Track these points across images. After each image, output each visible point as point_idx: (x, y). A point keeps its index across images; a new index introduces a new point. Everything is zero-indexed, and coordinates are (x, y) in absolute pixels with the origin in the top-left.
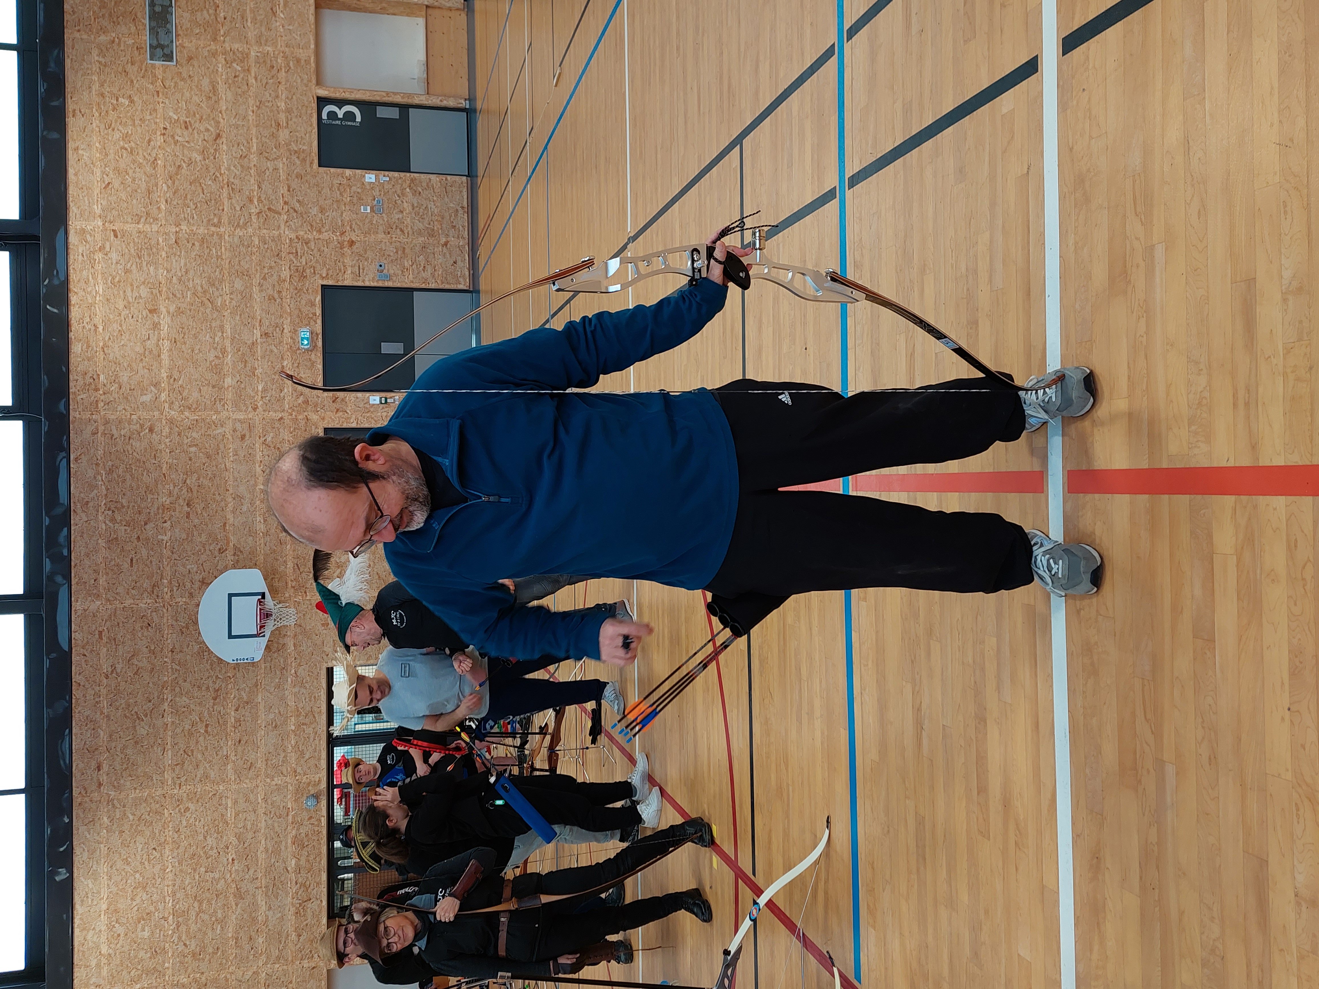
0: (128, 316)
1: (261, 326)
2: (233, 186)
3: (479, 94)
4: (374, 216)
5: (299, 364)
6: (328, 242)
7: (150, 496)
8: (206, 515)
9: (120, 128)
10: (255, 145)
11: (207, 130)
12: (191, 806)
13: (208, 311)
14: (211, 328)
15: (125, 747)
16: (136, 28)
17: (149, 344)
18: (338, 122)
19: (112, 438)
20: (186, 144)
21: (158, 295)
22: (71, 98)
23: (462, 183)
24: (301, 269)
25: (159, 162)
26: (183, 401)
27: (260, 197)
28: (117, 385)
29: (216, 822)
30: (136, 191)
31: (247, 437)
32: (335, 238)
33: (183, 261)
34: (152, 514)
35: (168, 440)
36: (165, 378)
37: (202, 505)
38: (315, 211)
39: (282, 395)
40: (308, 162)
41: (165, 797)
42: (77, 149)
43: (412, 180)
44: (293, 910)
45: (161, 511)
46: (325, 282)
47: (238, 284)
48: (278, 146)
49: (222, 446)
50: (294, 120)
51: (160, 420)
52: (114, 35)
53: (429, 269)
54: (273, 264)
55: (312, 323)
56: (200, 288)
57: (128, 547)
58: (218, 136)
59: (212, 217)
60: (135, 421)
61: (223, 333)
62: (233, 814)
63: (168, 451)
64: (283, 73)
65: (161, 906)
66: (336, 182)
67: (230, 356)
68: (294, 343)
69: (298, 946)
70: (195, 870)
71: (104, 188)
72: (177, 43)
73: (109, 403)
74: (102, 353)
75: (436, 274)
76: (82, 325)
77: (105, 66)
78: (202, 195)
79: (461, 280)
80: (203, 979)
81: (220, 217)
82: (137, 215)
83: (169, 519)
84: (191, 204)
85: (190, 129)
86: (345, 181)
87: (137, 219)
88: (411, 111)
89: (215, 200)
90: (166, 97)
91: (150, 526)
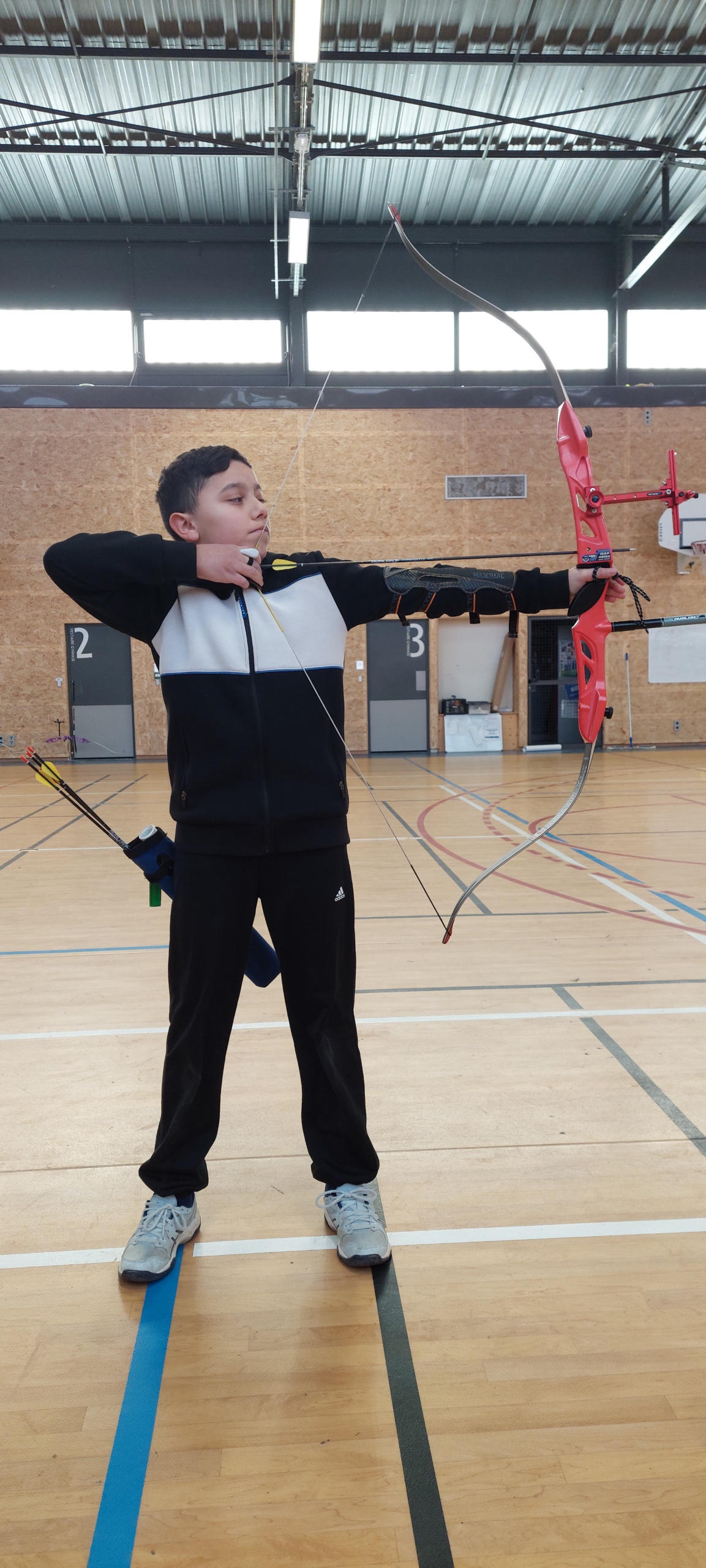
2: (344, 546)
7: (61, 474)
8: (46, 521)
11: (391, 526)
16: (475, 467)
18: (408, 638)
19: (112, 442)
20: (377, 508)
22: (410, 413)
25: (360, 485)
28: (160, 447)
30: (333, 466)
34: (44, 476)
35: (113, 489)
37: (54, 518)
42: (366, 417)
43: (361, 702)
45: (48, 483)
51: (131, 483)
52: (467, 448)
58: (387, 535)
60: (129, 462)
63: (103, 489)
71: (334, 440)
72: (464, 501)
73: (144, 440)
74: (189, 436)
76: (212, 419)
77: (439, 441)
78: (334, 520)
81: (316, 536)
82: (312, 466)
83: (40, 490)
84: (325, 512)
85: (390, 511)
86: (355, 643)
87: (309, 466)
88: (424, 701)
89: (330, 531)
90: (416, 491)
91: (34, 474)
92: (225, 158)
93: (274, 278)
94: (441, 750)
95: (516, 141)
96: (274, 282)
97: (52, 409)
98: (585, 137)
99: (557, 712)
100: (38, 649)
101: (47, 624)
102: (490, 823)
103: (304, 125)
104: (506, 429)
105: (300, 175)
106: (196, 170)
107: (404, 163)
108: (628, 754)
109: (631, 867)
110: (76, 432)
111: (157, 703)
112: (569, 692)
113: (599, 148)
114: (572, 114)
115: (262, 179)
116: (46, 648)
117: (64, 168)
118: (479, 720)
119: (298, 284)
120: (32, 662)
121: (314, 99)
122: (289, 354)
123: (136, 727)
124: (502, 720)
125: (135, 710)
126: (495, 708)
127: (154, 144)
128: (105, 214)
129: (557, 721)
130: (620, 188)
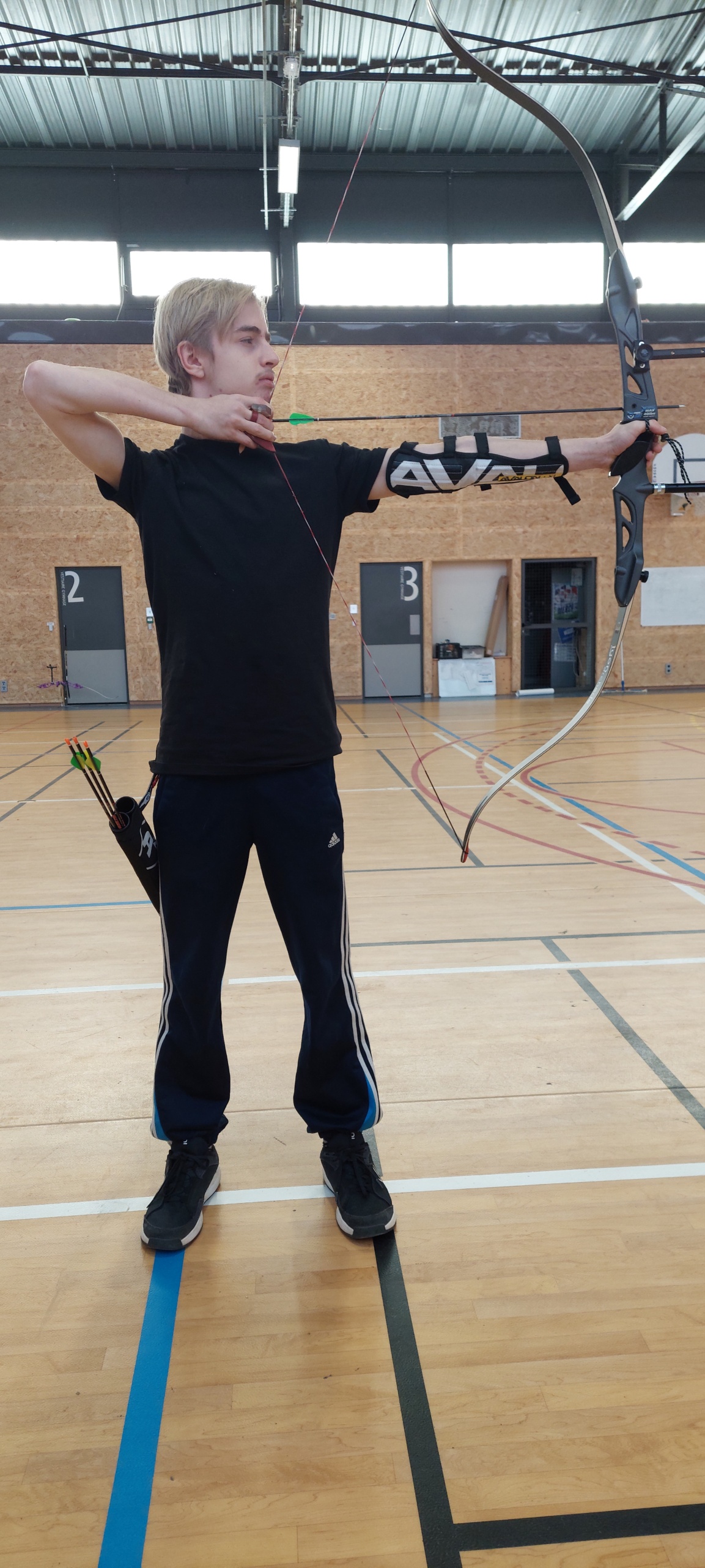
8: (33, 461)
9: (380, 391)
16: (469, 406)
18: (402, 580)
22: (402, 350)
23: (357, 692)
30: (325, 404)
40: (363, 554)
42: (358, 354)
43: (355, 647)
48: (375, 527)
50: (400, 542)
52: (461, 386)
64: (440, 532)
66: (347, 578)
71: (326, 378)
77: (433, 379)
83: (27, 429)
86: (349, 586)
88: (418, 645)
90: (410, 431)
91: (21, 413)
92: (212, 82)
93: (264, 208)
94: (434, 695)
95: (511, 65)
96: (264, 212)
97: (37, 345)
98: (581, 62)
99: (550, 656)
100: (28, 593)
101: (37, 567)
102: (482, 772)
103: (293, 49)
104: (500, 366)
105: (289, 102)
106: (182, 94)
107: (396, 87)
108: (620, 697)
109: (619, 816)
111: (150, 648)
112: (562, 635)
113: (596, 73)
114: (568, 38)
115: (251, 102)
116: (36, 592)
117: (45, 91)
118: (473, 664)
119: (288, 214)
120: (23, 606)
121: (304, 21)
122: (279, 287)
123: (129, 673)
124: (496, 664)
125: (128, 655)
126: (489, 652)
127: (139, 65)
128: (89, 138)
129: (550, 665)
130: (617, 115)
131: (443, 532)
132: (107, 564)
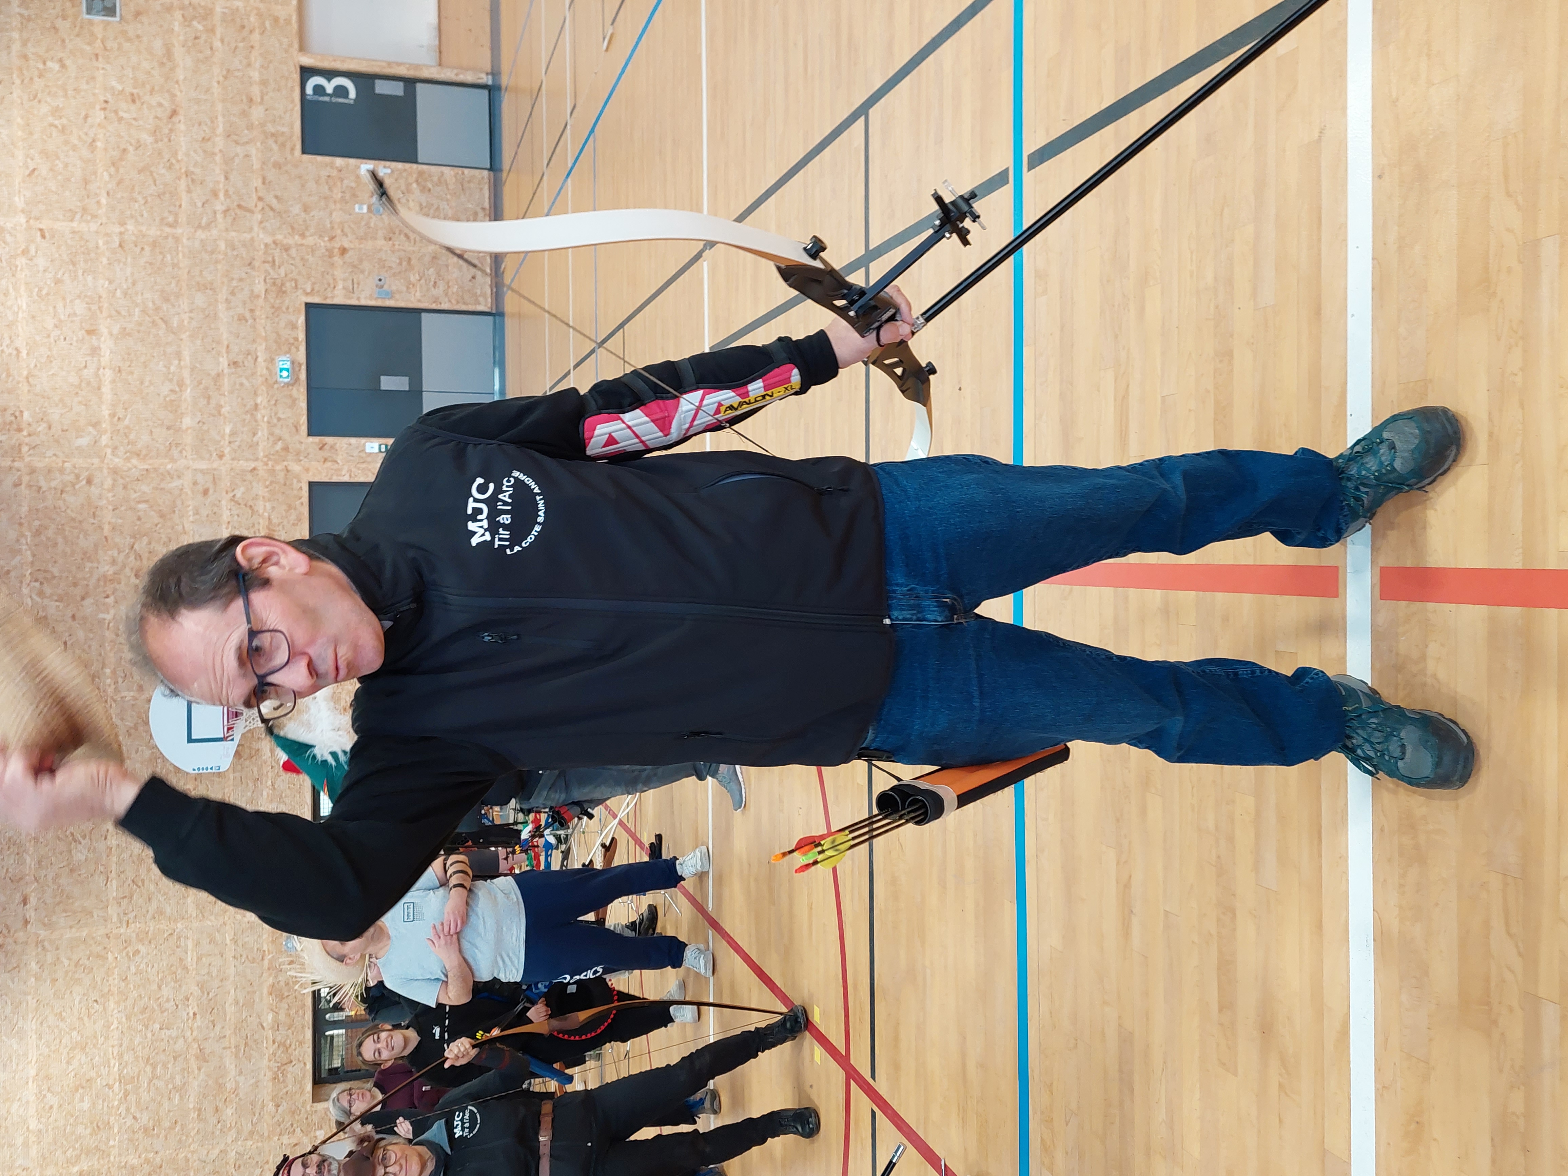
0: (59, 339)
1: (228, 352)
2: (193, 177)
3: (505, 67)
4: (371, 218)
5: (276, 401)
6: (313, 250)
7: (88, 565)
9: (48, 99)
10: (221, 126)
11: (160, 105)
12: (143, 949)
13: (161, 333)
14: (164, 354)
15: (57, 876)
17: (87, 373)
18: (327, 99)
19: (39, 491)
20: (133, 122)
21: (98, 312)
23: (483, 178)
24: (279, 282)
25: (99, 144)
26: (130, 446)
27: (227, 191)
28: (45, 425)
29: (173, 969)
30: (69, 180)
31: (211, 492)
32: (322, 244)
33: (129, 271)
34: (91, 587)
35: (110, 495)
36: (107, 417)
38: (296, 209)
39: (255, 439)
40: (289, 148)
41: (109, 938)
43: (421, 173)
44: (269, 1075)
45: (102, 583)
46: (310, 300)
47: (200, 300)
48: (250, 127)
49: (179, 502)
50: (271, 94)
51: (100, 469)
53: (441, 285)
54: (244, 275)
55: (293, 349)
56: (151, 305)
57: (60, 628)
58: (174, 113)
59: (166, 214)
60: (68, 471)
61: (180, 360)
62: (195, 958)
63: (110, 508)
64: (256, 36)
65: (104, 1071)
66: (324, 173)
67: (189, 390)
68: (270, 374)
69: (275, 1120)
70: (147, 1027)
71: (29, 175)
73: (34, 448)
74: (26, 384)
75: (450, 291)
77: (28, 20)
78: (153, 187)
79: (481, 299)
80: (158, 1159)
81: (176, 215)
82: (70, 210)
83: (113, 593)
84: (140, 198)
85: (138, 103)
86: (335, 173)
87: (71, 215)
88: (419, 86)
89: (170, 193)
90: (108, 63)
91: (88, 602)
94: (490, 70)
110: (24, 542)
131: (257, 31)
132: (305, 499)
